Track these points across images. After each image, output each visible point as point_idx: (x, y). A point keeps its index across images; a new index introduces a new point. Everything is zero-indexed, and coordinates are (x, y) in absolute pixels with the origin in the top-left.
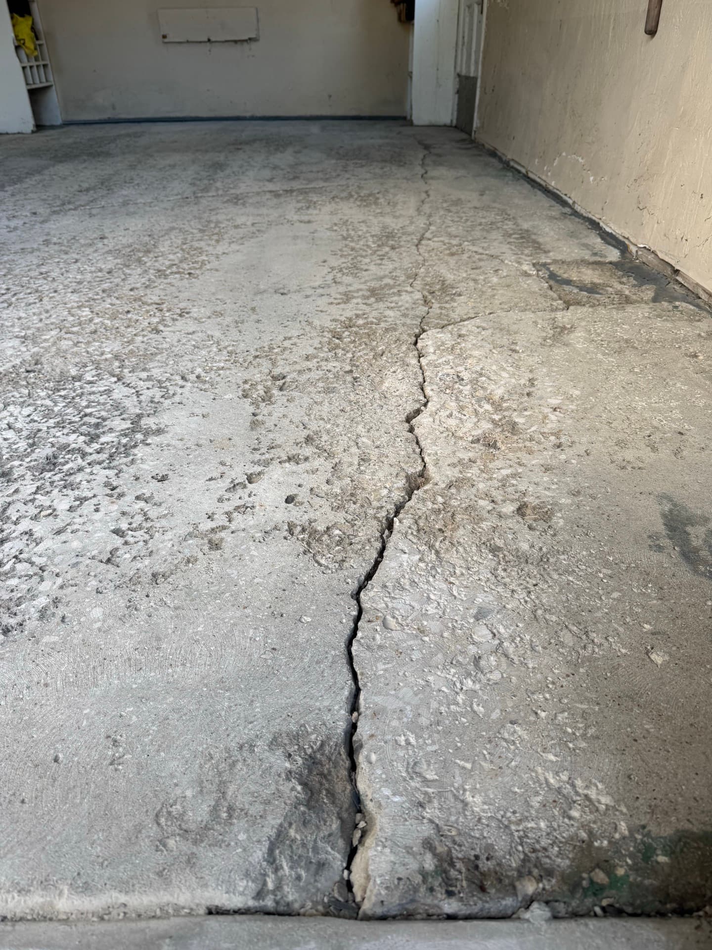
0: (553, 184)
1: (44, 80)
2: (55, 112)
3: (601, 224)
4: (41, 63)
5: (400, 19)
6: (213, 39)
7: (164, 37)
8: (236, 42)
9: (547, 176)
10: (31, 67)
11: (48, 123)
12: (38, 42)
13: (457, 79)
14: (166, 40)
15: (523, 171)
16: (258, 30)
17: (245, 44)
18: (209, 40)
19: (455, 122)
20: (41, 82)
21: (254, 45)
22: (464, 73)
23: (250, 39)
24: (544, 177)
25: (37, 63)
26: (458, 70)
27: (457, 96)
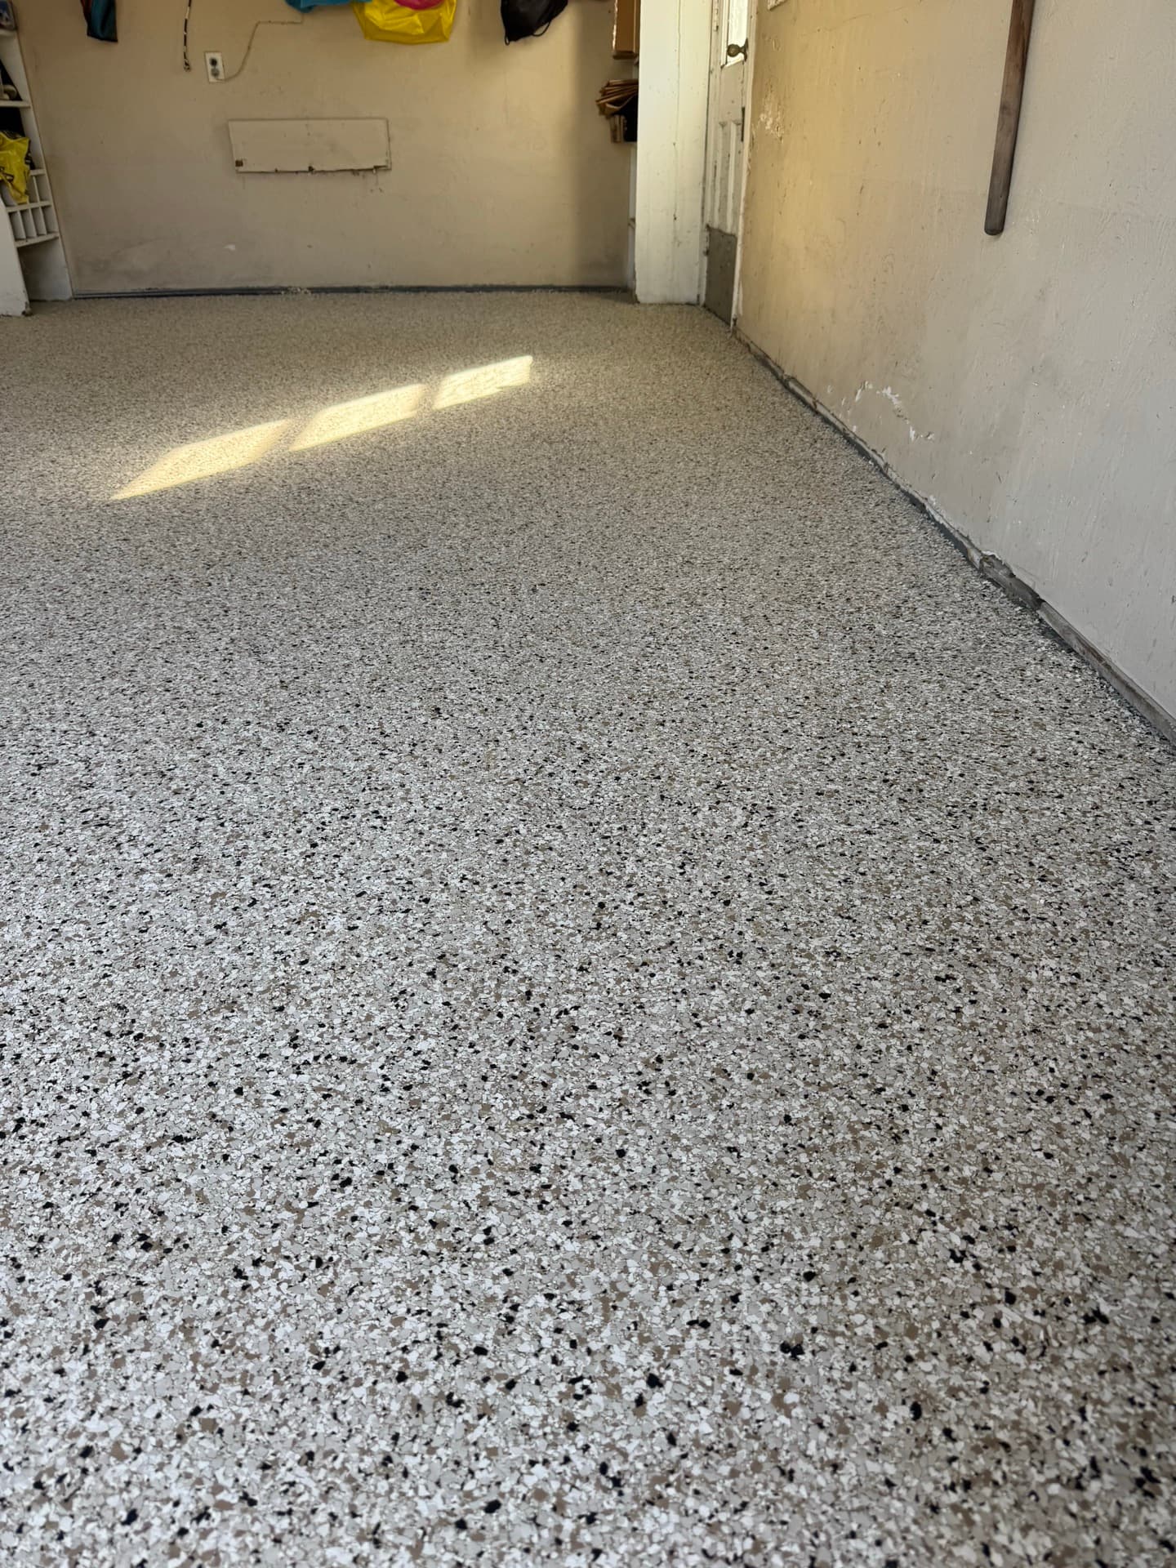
0: (854, 429)
1: (44, 231)
2: (62, 279)
3: (928, 507)
4: (39, 204)
5: (614, 139)
6: (317, 168)
7: (239, 164)
8: (354, 172)
9: (845, 415)
10: (22, 212)
11: (50, 298)
12: (33, 173)
13: (706, 234)
14: (241, 169)
15: (809, 400)
16: (389, 153)
17: (369, 174)
18: (311, 169)
19: (703, 299)
20: (39, 235)
21: (382, 177)
22: (716, 224)
23: (376, 168)
24: (840, 416)
25: (34, 205)
26: (707, 219)
27: (705, 259)
